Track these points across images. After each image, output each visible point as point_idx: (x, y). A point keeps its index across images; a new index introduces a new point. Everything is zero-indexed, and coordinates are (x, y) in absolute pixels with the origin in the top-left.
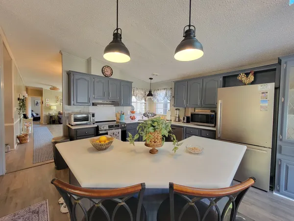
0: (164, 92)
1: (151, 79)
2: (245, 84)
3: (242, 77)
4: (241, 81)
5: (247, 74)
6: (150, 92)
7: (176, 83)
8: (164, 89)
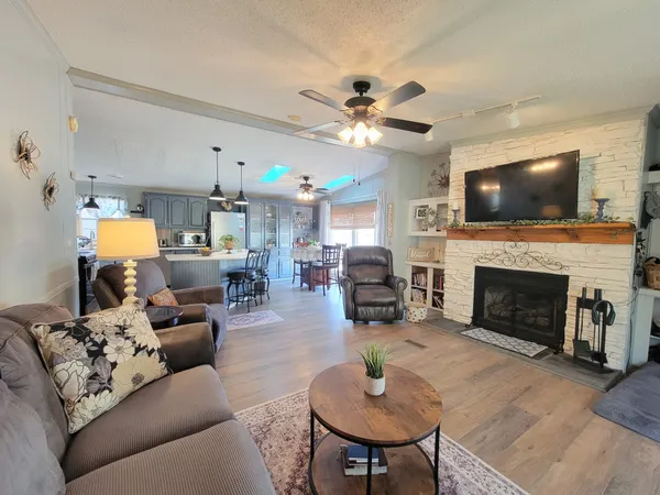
0: (115, 202)
1: (92, 177)
2: (227, 211)
3: (225, 205)
4: (223, 207)
5: (227, 202)
6: (92, 200)
7: (144, 194)
8: (114, 198)
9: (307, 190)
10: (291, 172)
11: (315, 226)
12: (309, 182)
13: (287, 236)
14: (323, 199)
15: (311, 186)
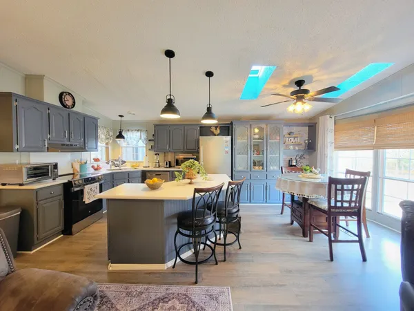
0: (138, 134)
1: (121, 116)
2: (215, 135)
3: (213, 129)
4: (213, 132)
5: (216, 127)
6: (120, 133)
7: (156, 126)
8: (138, 131)
9: (300, 99)
10: (275, 77)
11: (311, 146)
12: (303, 87)
13: (277, 156)
14: (324, 113)
15: (306, 92)
